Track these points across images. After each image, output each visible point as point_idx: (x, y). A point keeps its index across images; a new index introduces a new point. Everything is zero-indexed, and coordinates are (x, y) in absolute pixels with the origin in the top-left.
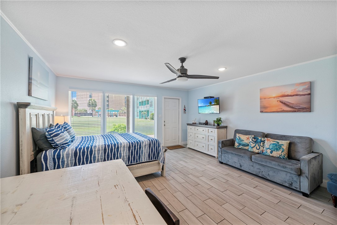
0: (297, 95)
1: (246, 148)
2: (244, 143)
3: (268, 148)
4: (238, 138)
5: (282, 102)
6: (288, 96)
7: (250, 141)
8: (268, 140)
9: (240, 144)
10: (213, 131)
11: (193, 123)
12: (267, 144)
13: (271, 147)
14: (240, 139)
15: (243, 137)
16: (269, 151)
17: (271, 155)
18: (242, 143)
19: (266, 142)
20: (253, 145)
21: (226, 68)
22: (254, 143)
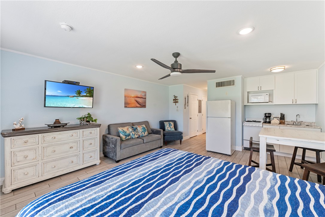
0: (142, 98)
1: (130, 137)
2: (128, 134)
3: (142, 132)
4: (122, 131)
5: (136, 101)
6: (139, 97)
7: (131, 131)
8: (139, 127)
9: (126, 136)
10: (93, 132)
11: (13, 130)
12: (140, 129)
13: (143, 131)
14: (124, 132)
15: (125, 129)
16: (143, 133)
17: (145, 135)
18: (126, 134)
19: (139, 128)
20: (134, 133)
21: (143, 67)
22: (134, 131)
